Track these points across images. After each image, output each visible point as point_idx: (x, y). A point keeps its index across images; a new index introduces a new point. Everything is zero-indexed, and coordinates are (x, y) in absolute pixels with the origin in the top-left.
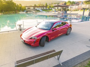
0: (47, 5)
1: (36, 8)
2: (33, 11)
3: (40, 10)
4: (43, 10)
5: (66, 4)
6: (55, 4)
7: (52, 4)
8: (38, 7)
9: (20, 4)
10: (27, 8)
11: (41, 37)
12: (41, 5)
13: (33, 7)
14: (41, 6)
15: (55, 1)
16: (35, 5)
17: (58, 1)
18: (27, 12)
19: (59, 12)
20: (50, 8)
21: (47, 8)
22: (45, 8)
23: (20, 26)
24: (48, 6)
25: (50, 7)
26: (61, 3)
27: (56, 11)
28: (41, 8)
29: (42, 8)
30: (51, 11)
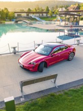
0: (48, 10)
1: (31, 15)
2: (27, 21)
3: (37, 18)
4: (42, 18)
5: (79, 8)
6: (62, 7)
7: (57, 7)
8: (33, 13)
9: (6, 9)
10: (16, 15)
11: (39, 62)
12: (39, 9)
13: (26, 13)
14: (38, 11)
15: (63, 2)
16: (29, 9)
17: (68, 2)
18: (17, 22)
19: (67, 23)
20: (54, 15)
21: (49, 15)
22: (45, 15)
23: (14, 48)
24: (50, 12)
25: (54, 13)
26: (72, 6)
27: (62, 21)
28: (38, 15)
29: (41, 15)
30: (55, 19)
